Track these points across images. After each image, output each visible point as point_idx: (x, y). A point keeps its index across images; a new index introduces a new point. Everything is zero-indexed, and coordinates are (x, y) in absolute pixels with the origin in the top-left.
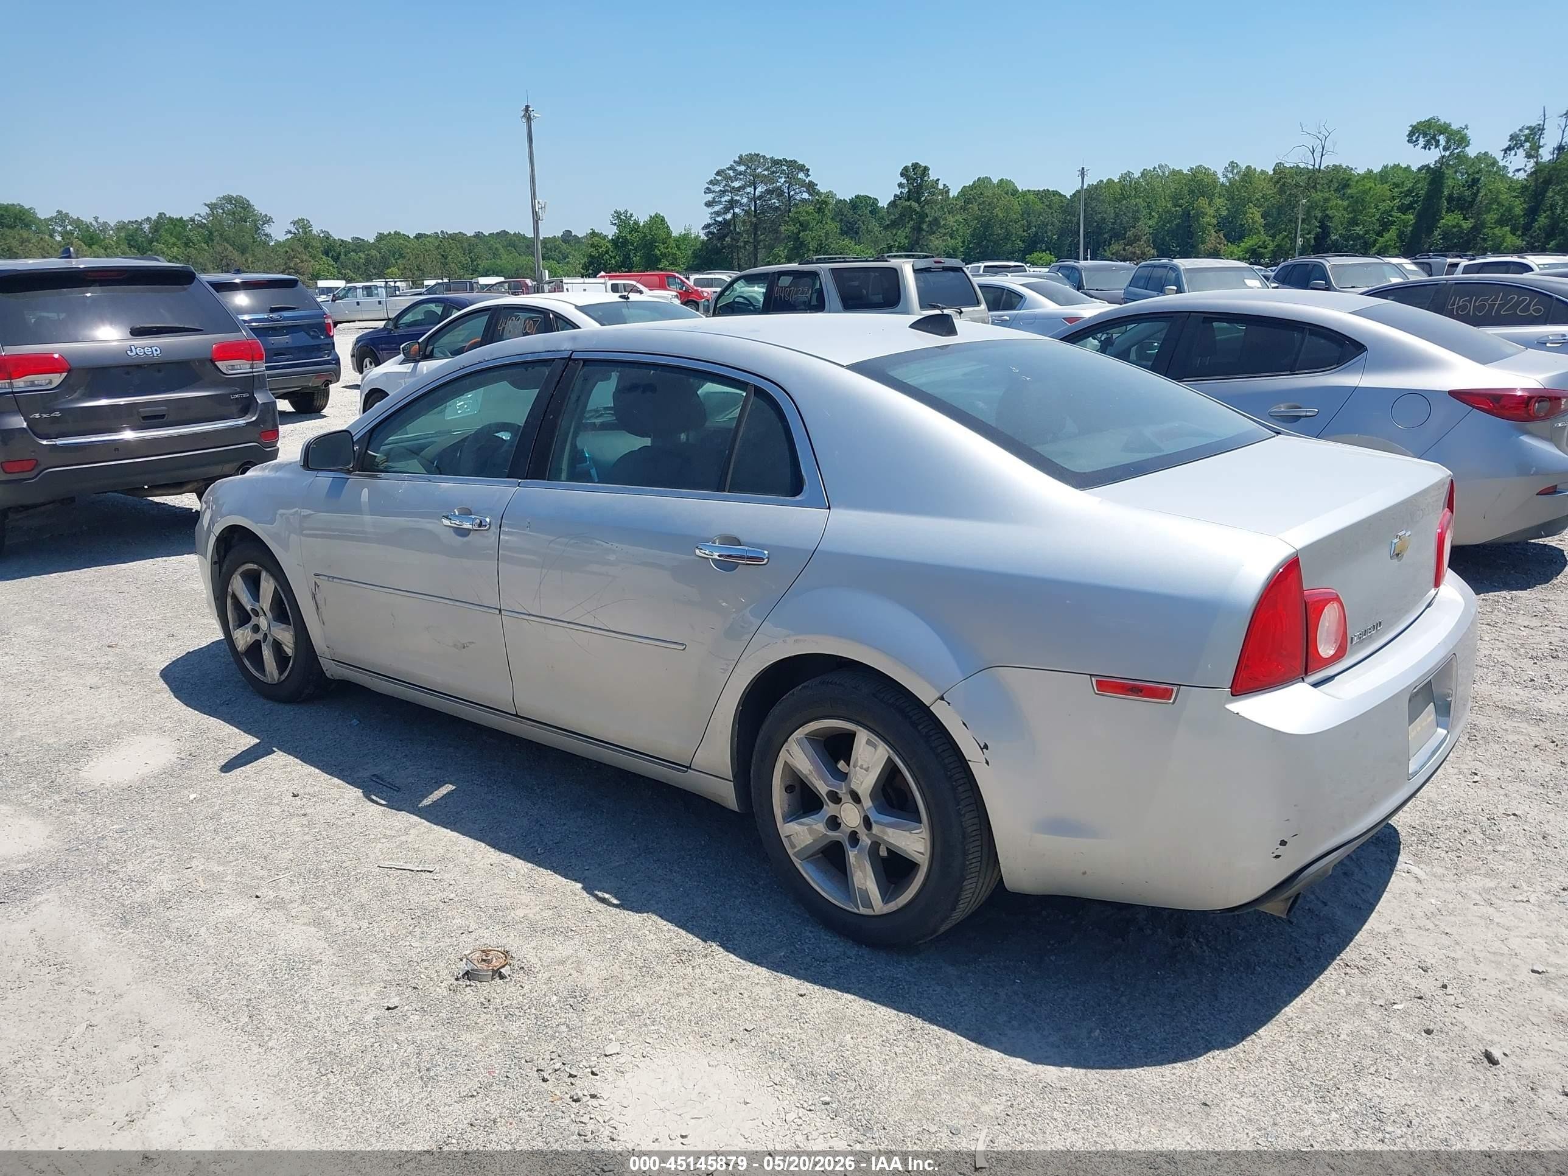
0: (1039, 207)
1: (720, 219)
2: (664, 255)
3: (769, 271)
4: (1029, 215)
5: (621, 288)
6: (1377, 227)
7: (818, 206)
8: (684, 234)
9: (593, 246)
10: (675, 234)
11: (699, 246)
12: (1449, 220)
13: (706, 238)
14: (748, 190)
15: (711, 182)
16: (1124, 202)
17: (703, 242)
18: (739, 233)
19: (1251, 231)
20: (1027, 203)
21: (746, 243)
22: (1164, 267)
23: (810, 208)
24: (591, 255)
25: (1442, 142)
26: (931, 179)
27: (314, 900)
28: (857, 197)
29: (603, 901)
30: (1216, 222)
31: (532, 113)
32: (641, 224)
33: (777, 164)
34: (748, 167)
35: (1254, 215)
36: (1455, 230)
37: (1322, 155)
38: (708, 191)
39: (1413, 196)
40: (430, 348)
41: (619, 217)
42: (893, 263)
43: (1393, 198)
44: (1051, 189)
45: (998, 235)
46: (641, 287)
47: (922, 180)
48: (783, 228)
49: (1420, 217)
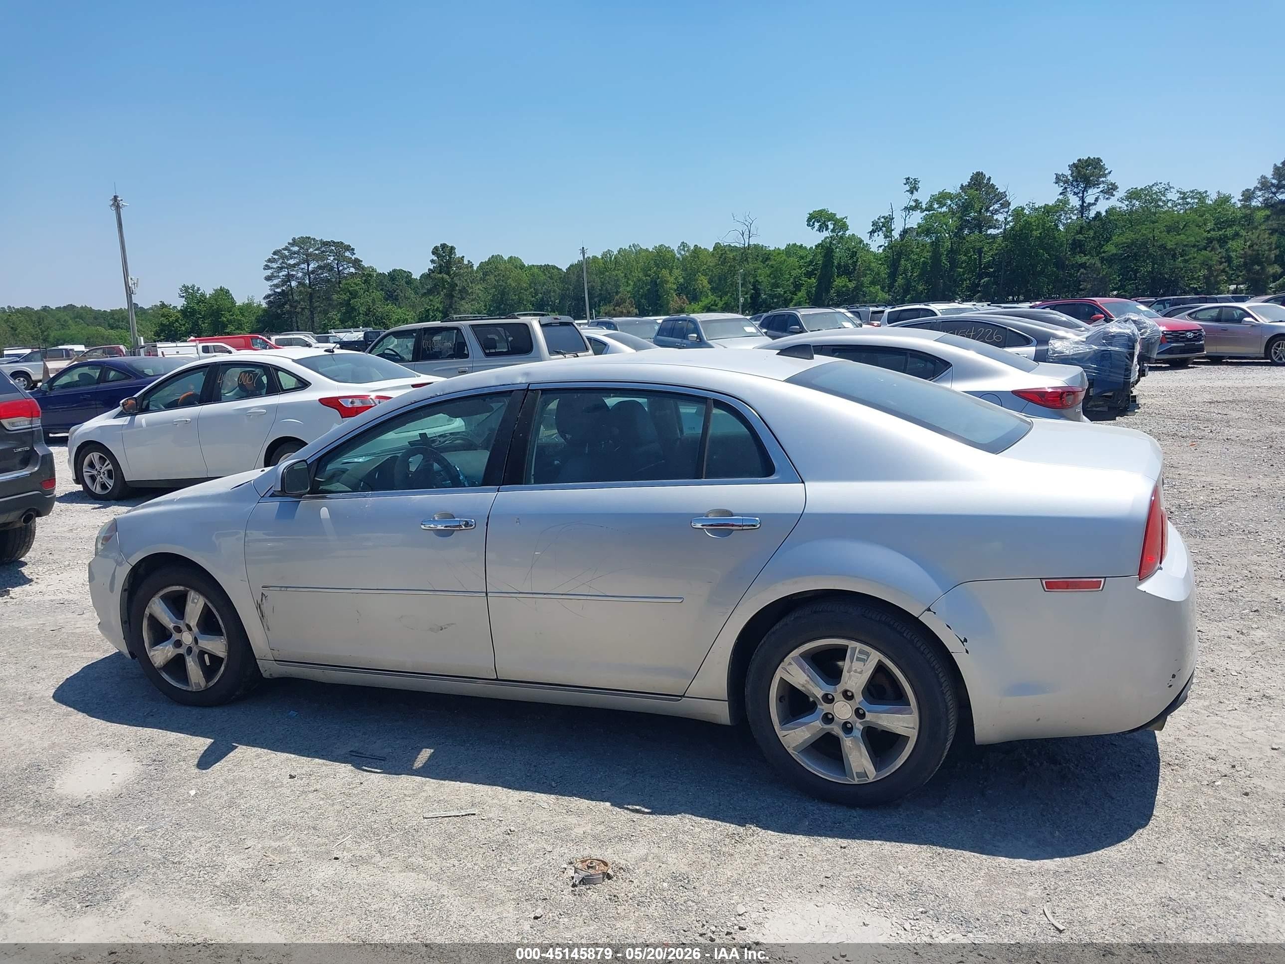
0: (542, 278)
1: (279, 290)
2: (230, 322)
3: (415, 328)
4: (535, 284)
5: (211, 349)
6: (792, 288)
7: (364, 278)
8: (248, 304)
9: (163, 316)
10: (239, 303)
11: (260, 312)
12: (839, 282)
13: (267, 306)
14: (302, 266)
15: (269, 261)
16: (607, 273)
17: (265, 310)
18: (297, 301)
19: (701, 293)
20: (533, 275)
21: (303, 309)
22: (684, 320)
23: (358, 280)
24: (161, 324)
25: (831, 227)
26: (457, 256)
27: (391, 852)
28: (394, 271)
29: (637, 811)
30: (676, 288)
31: (121, 202)
32: (208, 297)
33: (327, 245)
34: (301, 248)
35: (703, 282)
36: (844, 289)
37: (749, 237)
38: (267, 267)
39: (813, 266)
40: (145, 403)
41: (186, 291)
42: (523, 320)
43: (800, 267)
44: (550, 264)
45: (513, 300)
46: (229, 348)
47: (450, 257)
48: (335, 297)
49: (820, 281)
